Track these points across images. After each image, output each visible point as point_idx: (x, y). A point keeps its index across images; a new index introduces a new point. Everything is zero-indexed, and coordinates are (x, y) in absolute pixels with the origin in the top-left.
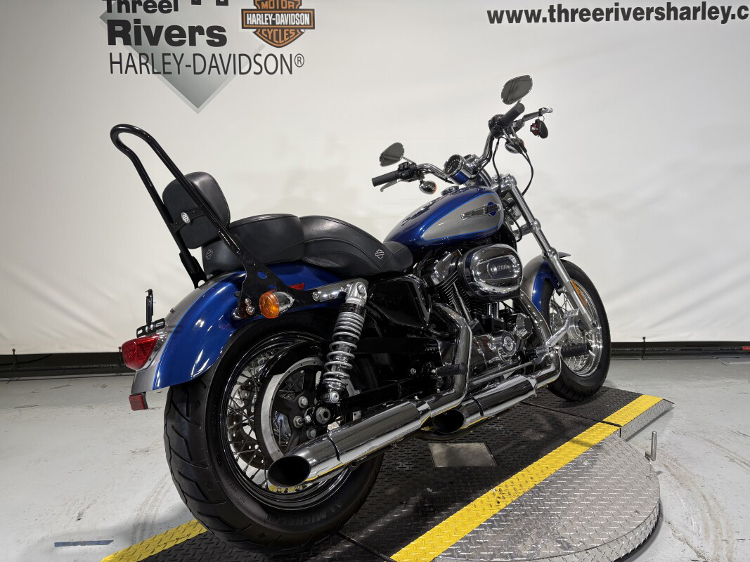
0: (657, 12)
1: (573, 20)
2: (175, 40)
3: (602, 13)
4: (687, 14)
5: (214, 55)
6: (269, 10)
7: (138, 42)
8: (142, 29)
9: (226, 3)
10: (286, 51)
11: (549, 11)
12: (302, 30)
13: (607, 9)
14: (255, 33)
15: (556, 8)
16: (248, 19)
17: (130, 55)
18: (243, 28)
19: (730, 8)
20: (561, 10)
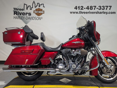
0: (96, 12)
2: (24, 14)
3: (87, 13)
4: (101, 13)
5: (29, 17)
6: (38, 11)
7: (18, 15)
8: (19, 13)
12: (42, 14)
18: (34, 13)
19: (107, 12)
20: (81, 12)
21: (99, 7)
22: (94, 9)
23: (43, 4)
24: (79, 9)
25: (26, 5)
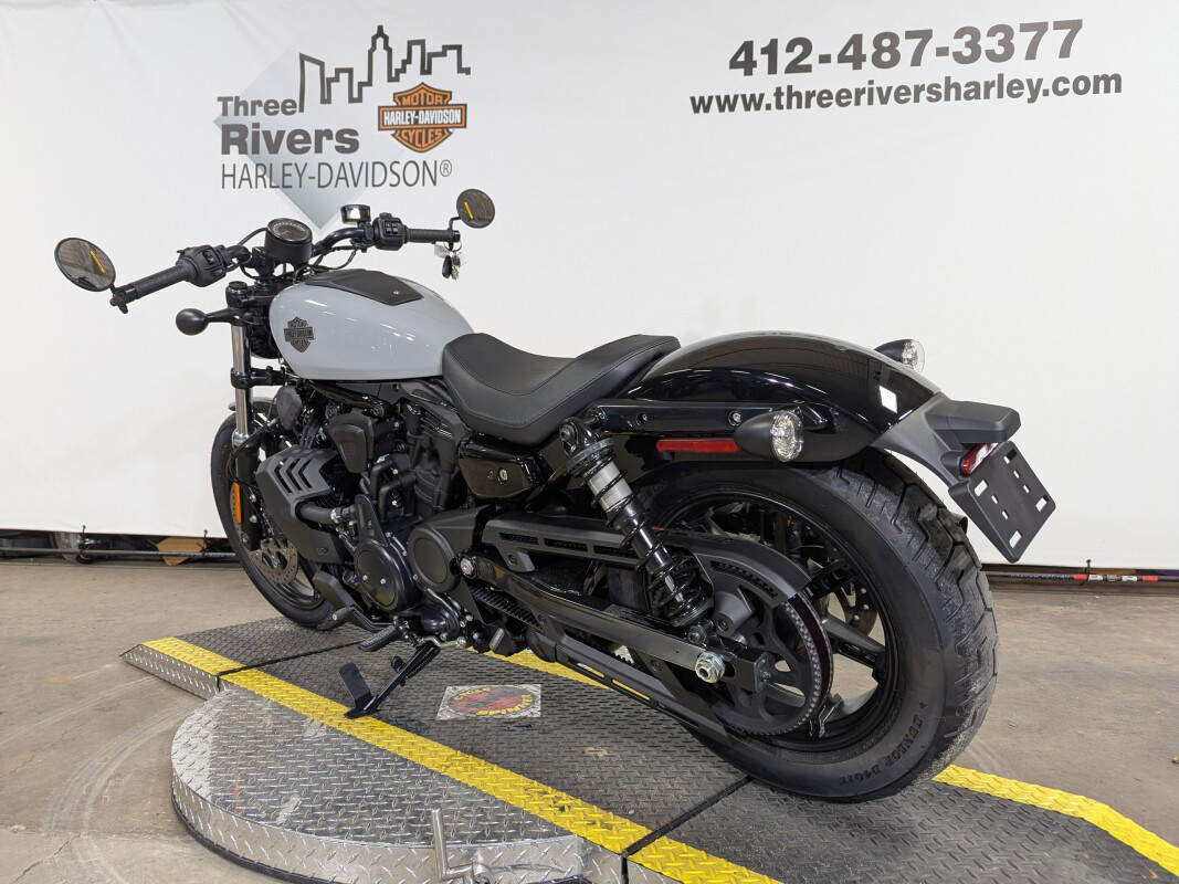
0: (930, 90)
1: (808, 106)
2: (298, 146)
3: (849, 96)
4: (975, 91)
5: (342, 164)
6: (411, 106)
7: (256, 150)
8: (261, 135)
9: (359, 100)
10: (431, 157)
11: (775, 94)
12: (451, 130)
13: (857, 90)
14: (393, 135)
15: (784, 90)
16: (385, 118)
17: (246, 166)
18: (379, 129)
19: (1040, 81)
20: (790, 94)
21: (959, 34)
22: (916, 61)
23: (458, 48)
24: (772, 69)
25: (318, 67)
